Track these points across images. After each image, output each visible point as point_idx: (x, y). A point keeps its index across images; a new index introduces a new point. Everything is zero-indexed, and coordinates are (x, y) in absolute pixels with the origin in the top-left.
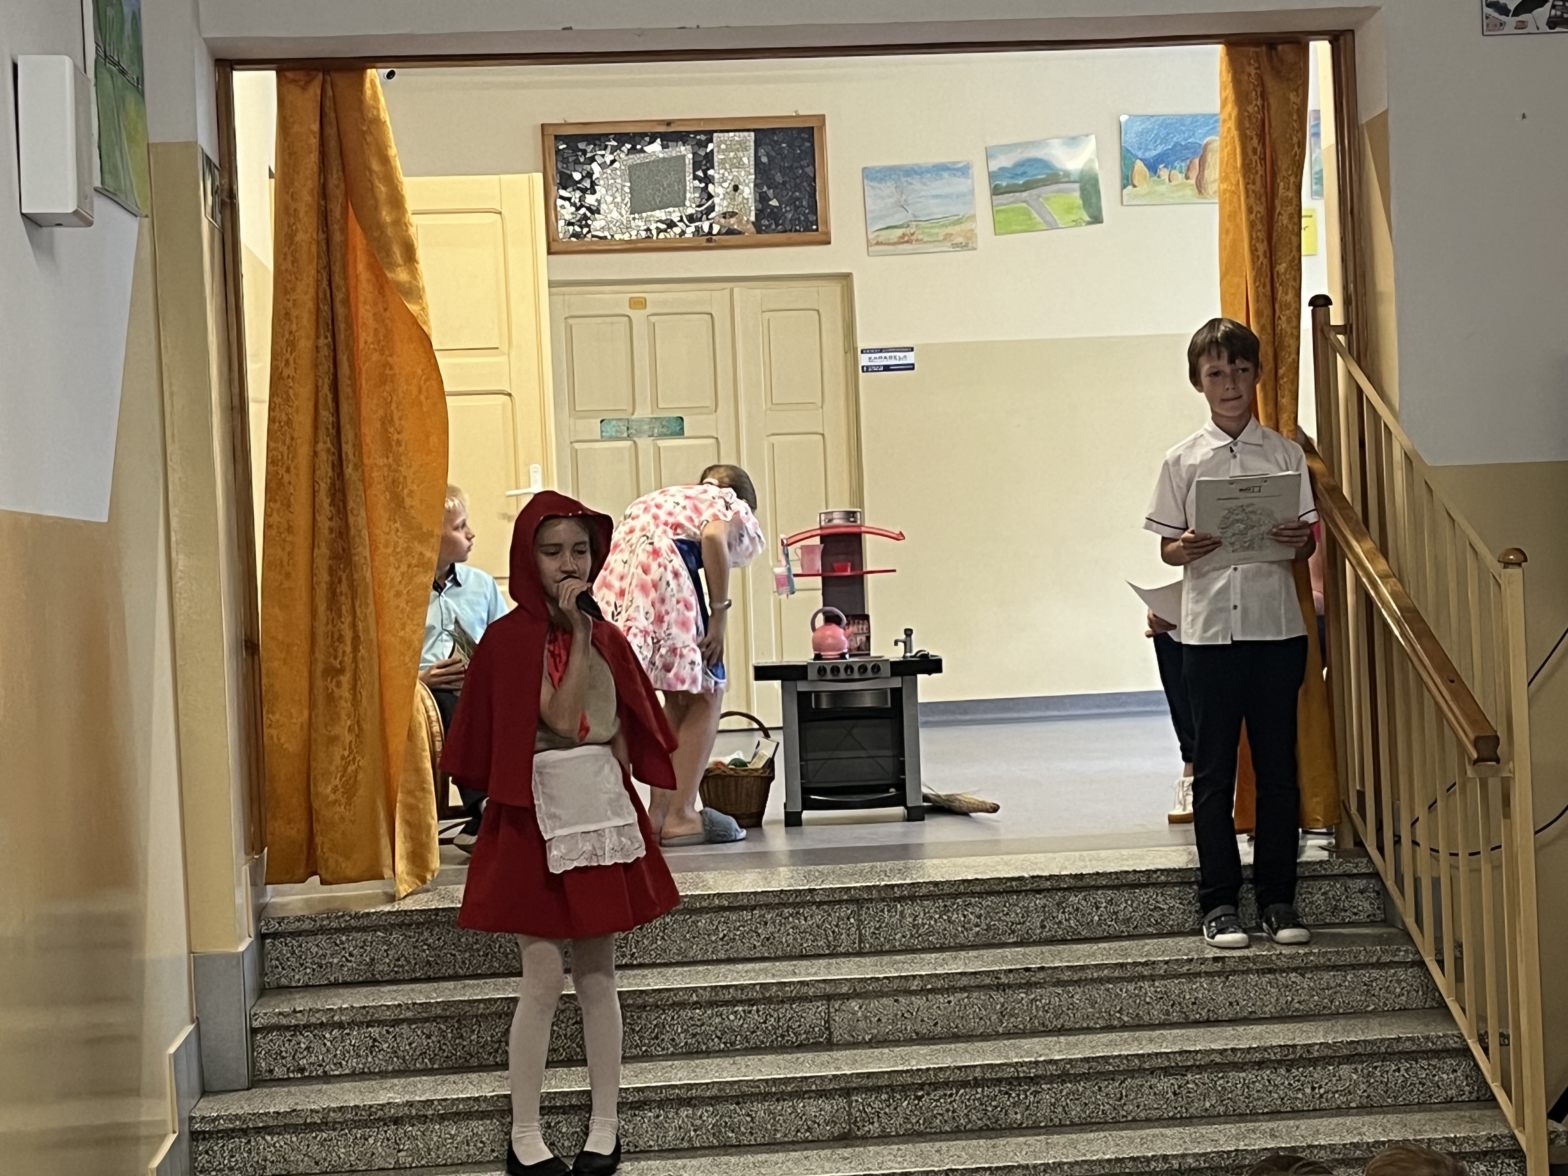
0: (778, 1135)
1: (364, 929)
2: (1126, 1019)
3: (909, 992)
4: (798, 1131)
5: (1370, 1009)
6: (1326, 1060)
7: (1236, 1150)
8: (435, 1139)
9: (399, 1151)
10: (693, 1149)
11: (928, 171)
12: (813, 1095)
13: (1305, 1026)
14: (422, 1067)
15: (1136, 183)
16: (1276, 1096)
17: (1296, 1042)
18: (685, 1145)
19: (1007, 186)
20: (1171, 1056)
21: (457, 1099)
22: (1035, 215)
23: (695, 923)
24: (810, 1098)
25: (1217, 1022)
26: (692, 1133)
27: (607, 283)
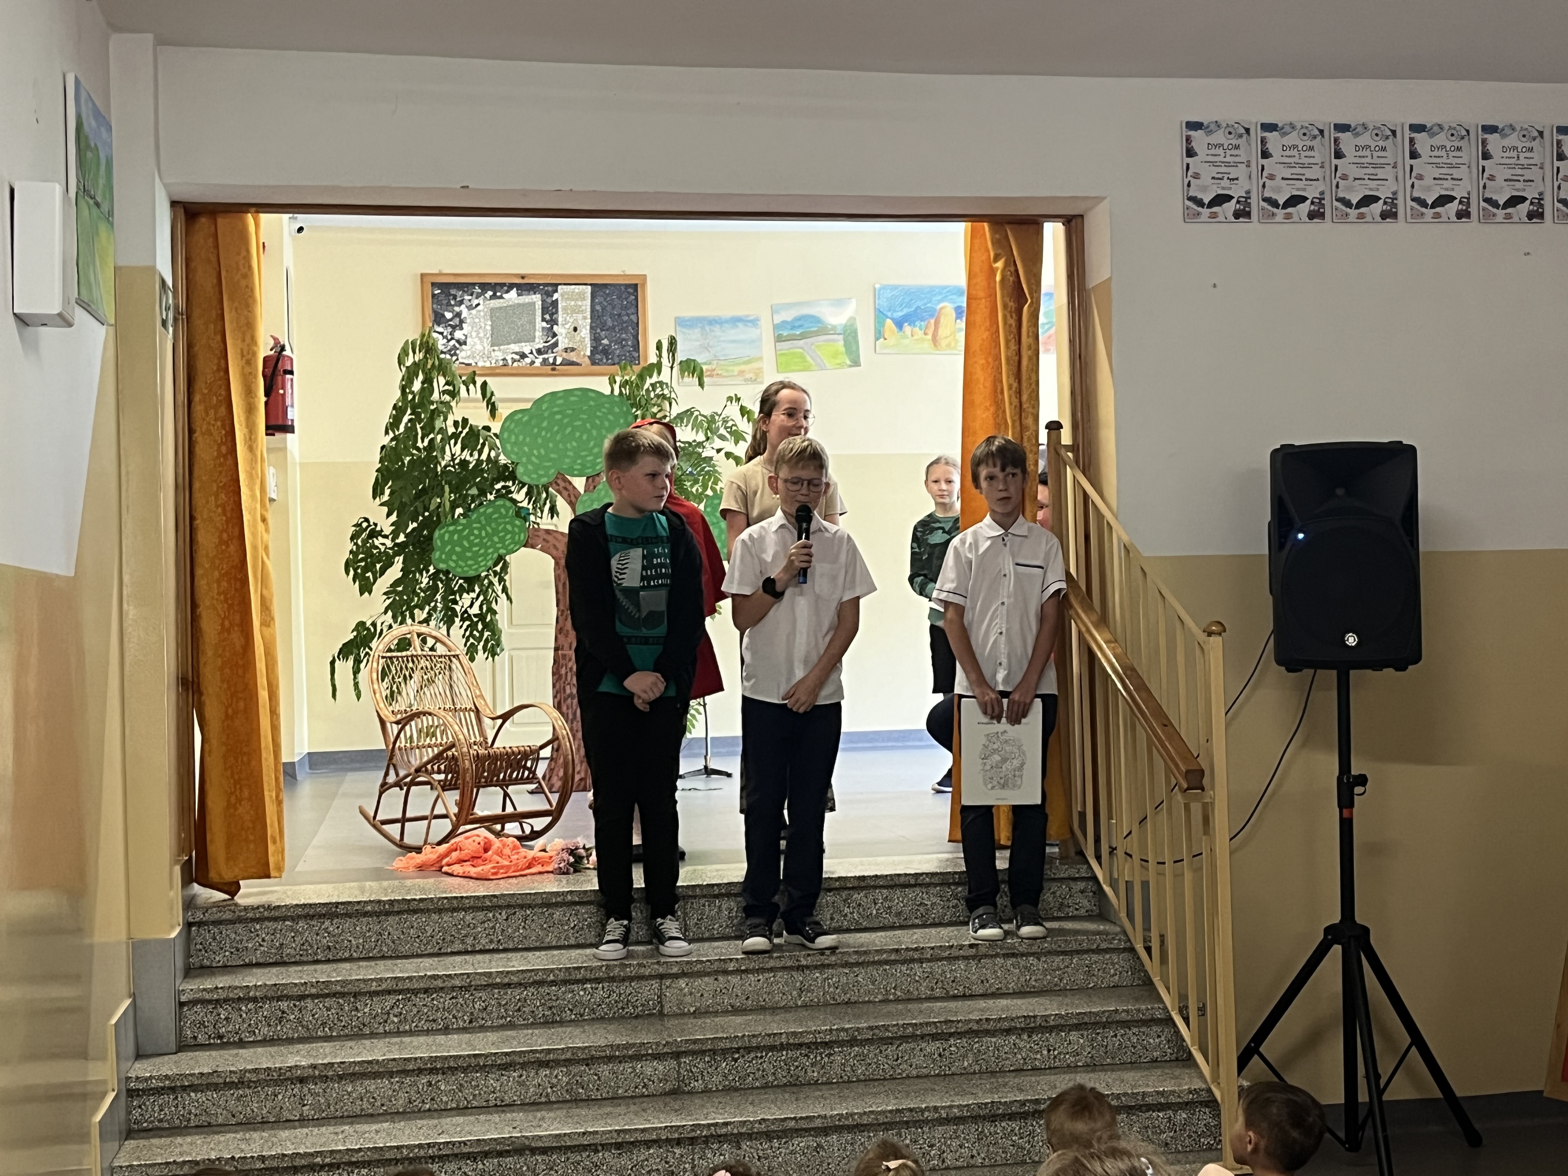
0: (620, 1092)
1: (275, 919)
2: (899, 994)
3: (726, 972)
4: (636, 1087)
5: (1090, 986)
6: (1059, 1028)
7: (992, 1102)
8: (334, 1095)
9: (304, 1105)
10: (549, 1103)
11: (727, 321)
12: (649, 1058)
13: (1041, 1000)
14: (323, 1034)
15: (886, 336)
16: (1020, 1057)
17: (1036, 1013)
18: (543, 1100)
19: (788, 335)
20: (938, 1024)
21: (354, 1062)
22: (809, 359)
23: (551, 915)
24: (646, 1060)
25: (972, 997)
26: (549, 1090)
27: (475, 400)
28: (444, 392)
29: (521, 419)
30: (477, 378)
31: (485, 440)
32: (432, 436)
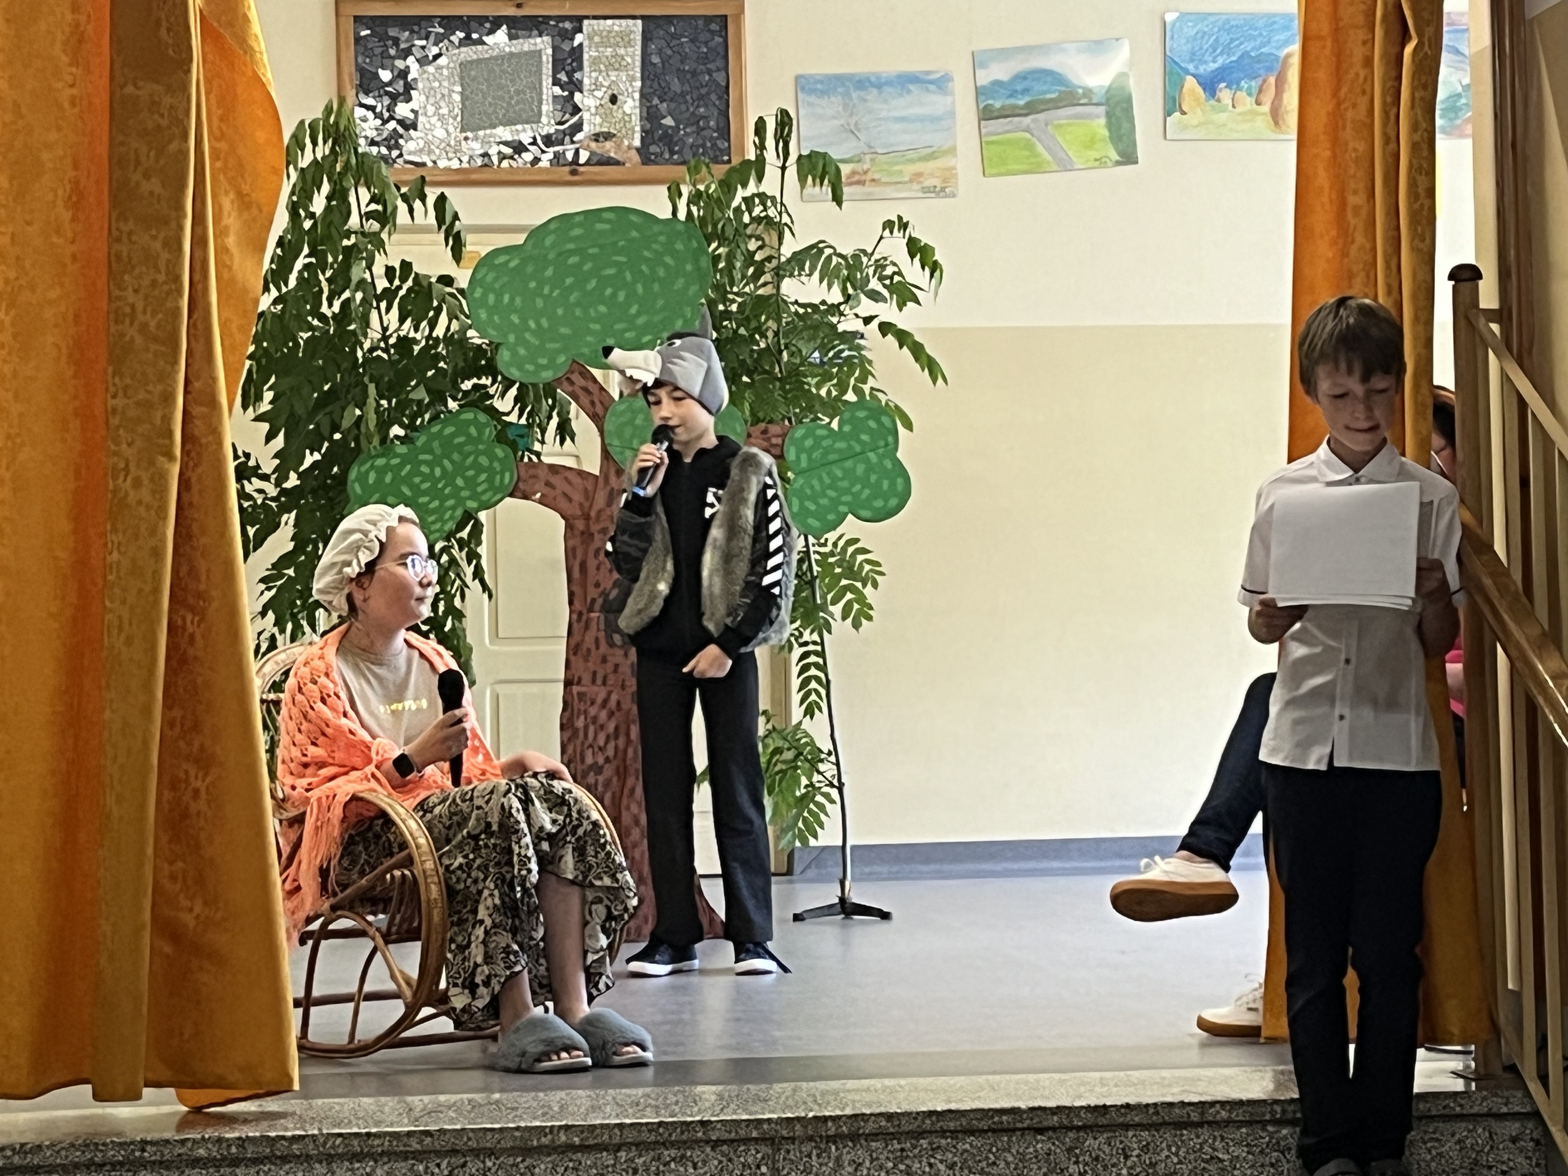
11: (889, 83)
15: (1185, 108)
19: (1003, 108)
22: (1040, 148)
23: (530, 1169)
27: (424, 230)
28: (369, 215)
29: (508, 261)
30: (428, 190)
31: (442, 300)
32: (347, 294)
